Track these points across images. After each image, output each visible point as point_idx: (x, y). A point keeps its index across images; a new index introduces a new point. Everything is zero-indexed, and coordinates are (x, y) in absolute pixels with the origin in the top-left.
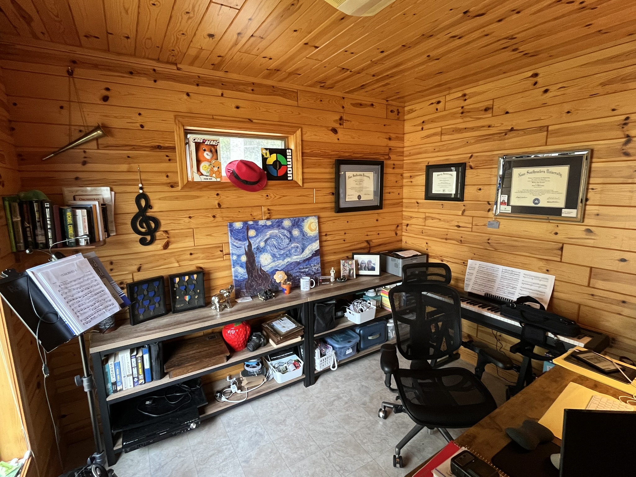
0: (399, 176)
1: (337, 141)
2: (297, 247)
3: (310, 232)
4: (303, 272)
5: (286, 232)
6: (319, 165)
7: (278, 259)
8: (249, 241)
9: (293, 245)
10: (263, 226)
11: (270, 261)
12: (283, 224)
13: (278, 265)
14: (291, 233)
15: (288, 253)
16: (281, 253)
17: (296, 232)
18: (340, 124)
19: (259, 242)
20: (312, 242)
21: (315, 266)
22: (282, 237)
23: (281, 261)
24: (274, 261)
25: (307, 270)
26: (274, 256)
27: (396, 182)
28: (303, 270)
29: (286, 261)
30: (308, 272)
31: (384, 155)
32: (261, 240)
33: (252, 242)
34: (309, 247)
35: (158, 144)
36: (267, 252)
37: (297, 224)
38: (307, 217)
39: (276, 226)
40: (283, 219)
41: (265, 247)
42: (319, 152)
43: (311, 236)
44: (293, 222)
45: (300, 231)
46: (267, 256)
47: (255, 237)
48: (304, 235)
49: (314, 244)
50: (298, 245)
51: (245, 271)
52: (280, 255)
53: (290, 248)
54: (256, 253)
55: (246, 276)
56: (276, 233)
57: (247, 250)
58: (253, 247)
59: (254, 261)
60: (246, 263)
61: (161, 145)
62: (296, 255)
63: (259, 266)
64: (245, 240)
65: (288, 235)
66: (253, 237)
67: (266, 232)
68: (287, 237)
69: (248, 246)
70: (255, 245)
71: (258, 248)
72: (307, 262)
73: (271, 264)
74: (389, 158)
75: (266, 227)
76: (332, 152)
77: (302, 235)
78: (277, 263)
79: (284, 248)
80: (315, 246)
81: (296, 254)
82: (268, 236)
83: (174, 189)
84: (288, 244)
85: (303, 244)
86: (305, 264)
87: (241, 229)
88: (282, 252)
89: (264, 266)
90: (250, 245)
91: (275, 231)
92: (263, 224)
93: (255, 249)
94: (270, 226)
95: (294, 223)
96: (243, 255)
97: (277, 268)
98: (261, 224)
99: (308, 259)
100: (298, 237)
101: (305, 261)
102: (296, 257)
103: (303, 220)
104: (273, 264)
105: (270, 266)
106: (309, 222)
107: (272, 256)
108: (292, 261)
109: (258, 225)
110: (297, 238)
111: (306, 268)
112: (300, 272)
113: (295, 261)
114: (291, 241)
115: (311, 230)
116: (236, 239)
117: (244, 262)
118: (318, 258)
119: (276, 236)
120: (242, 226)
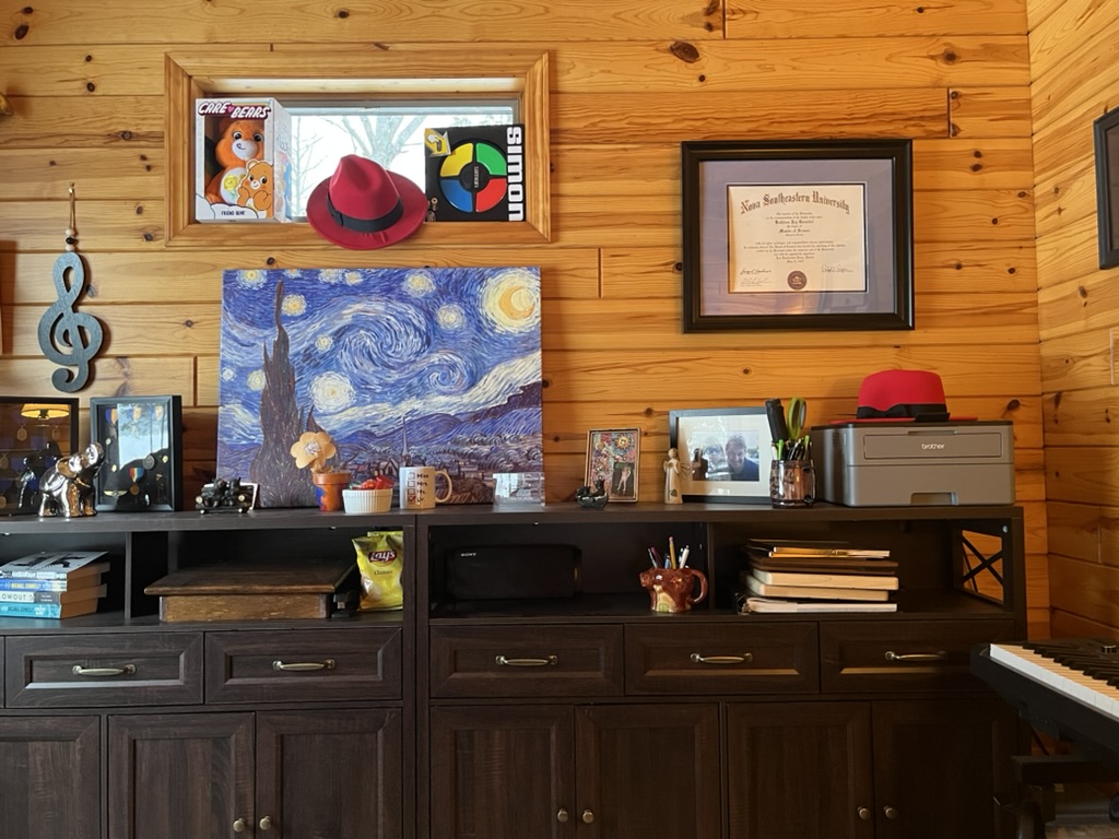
0: (1013, 200)
1: (696, 84)
2: (453, 367)
3: (508, 320)
4: (470, 456)
5: (412, 311)
6: (622, 169)
7: (377, 398)
8: (281, 328)
9: (435, 358)
10: (333, 287)
11: (345, 400)
12: (404, 284)
13: (374, 417)
14: (430, 316)
15: (415, 381)
16: (390, 380)
17: (450, 317)
18: (710, 27)
19: (315, 335)
20: (513, 357)
21: (518, 440)
22: (397, 326)
23: (386, 406)
24: (360, 403)
25: (485, 450)
26: (361, 385)
27: (995, 221)
28: (467, 449)
29: (405, 407)
30: (487, 456)
31: (922, 118)
32: (322, 330)
33: (290, 332)
34: (500, 371)
35: (122, 129)
36: (339, 370)
37: (455, 289)
38: (499, 269)
39: (377, 289)
40: (407, 269)
41: (332, 351)
42: (623, 124)
43: (508, 334)
44: (444, 280)
45: (468, 314)
46: (338, 381)
47: (303, 317)
48: (480, 329)
49: (519, 362)
50: (456, 359)
51: (257, 420)
52: (385, 385)
53: (422, 365)
54: (302, 368)
55: (259, 438)
56: (376, 311)
57: (271, 354)
58: (292, 350)
59: (291, 392)
60: (265, 395)
61: (132, 129)
62: (444, 394)
63: (307, 411)
64: (268, 324)
65: (419, 320)
66: (295, 318)
67: (343, 308)
68: (417, 329)
69: (276, 344)
70: (300, 344)
71: (309, 354)
72: (486, 423)
73: (350, 411)
74: (953, 132)
75: (342, 289)
76: (674, 122)
77: (473, 329)
78: (370, 410)
79: (403, 364)
80: (528, 370)
81: (445, 389)
82: (348, 320)
83: (152, 245)
84: (418, 354)
85: (476, 359)
86: (478, 429)
87: (260, 290)
88: (395, 376)
89: (324, 415)
90: (283, 342)
91: (375, 307)
92: (333, 282)
93: (297, 354)
94: (356, 287)
95: (447, 284)
96: (257, 369)
97: (368, 427)
98: (326, 279)
99: (495, 413)
100: (456, 331)
101: (478, 417)
102: (443, 399)
103: (482, 279)
104: (357, 414)
105: (345, 417)
106: (505, 286)
107: (356, 386)
108: (429, 410)
109: (316, 282)
110: (454, 336)
111: (483, 443)
112: (454, 453)
113: (439, 411)
114: (428, 342)
115: (512, 314)
116: (240, 319)
117: (256, 393)
118: (534, 414)
119: (376, 322)
120: (264, 280)
